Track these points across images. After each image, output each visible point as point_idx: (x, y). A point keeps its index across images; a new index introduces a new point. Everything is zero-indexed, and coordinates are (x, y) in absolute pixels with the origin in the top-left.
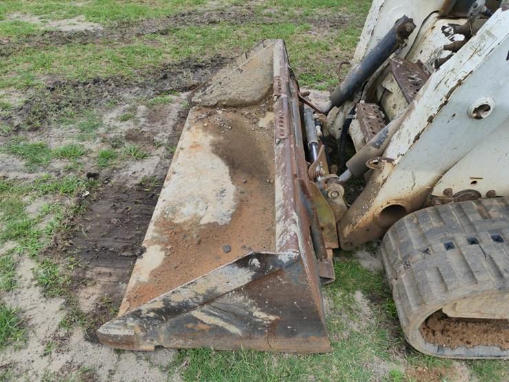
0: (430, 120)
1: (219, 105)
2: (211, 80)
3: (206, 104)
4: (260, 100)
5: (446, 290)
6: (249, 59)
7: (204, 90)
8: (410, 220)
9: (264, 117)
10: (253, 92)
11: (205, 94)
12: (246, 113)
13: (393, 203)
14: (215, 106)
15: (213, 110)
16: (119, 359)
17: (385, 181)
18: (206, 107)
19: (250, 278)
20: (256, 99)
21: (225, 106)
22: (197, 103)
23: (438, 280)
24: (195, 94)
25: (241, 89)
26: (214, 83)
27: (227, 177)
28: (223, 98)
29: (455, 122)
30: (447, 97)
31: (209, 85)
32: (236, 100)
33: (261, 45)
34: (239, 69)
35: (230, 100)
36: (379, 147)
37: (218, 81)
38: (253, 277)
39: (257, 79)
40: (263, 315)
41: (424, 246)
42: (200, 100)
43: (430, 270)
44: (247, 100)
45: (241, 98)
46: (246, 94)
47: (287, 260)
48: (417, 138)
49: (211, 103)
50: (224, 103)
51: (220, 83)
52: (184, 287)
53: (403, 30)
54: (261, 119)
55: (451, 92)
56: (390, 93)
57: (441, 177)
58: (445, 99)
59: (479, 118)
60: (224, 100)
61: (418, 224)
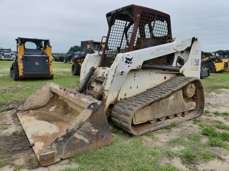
0: (113, 76)
1: (30, 109)
2: (26, 100)
3: (24, 109)
4: (47, 104)
5: (133, 110)
6: (41, 90)
7: (23, 104)
8: (116, 106)
9: (51, 108)
10: (44, 102)
11: (24, 106)
12: (42, 110)
13: (110, 103)
14: (28, 110)
15: (28, 111)
16: (48, 168)
17: (107, 97)
18: (24, 111)
19: (91, 113)
20: (45, 104)
21: (32, 109)
22: (20, 110)
23: (130, 110)
24: (19, 106)
25: (39, 101)
26: (27, 101)
27: (50, 124)
28: (31, 106)
29: (118, 77)
30: (115, 70)
31: (25, 102)
32: (37, 106)
33: (45, 85)
34: (37, 94)
35: (35, 106)
36: (102, 91)
37: (29, 100)
38: (92, 112)
39: (45, 97)
40: (95, 131)
41: (123, 108)
42: (22, 109)
43: (127, 110)
44: (41, 105)
45: (39, 105)
46: (41, 103)
47: (100, 104)
48: (112, 82)
49: (27, 109)
50: (32, 108)
51: (30, 100)
52: (73, 122)
53: (93, 70)
54: (50, 109)
55: (116, 69)
56: (93, 87)
57: (119, 94)
58: (115, 71)
59: (122, 74)
60: (32, 107)
61: (118, 105)
